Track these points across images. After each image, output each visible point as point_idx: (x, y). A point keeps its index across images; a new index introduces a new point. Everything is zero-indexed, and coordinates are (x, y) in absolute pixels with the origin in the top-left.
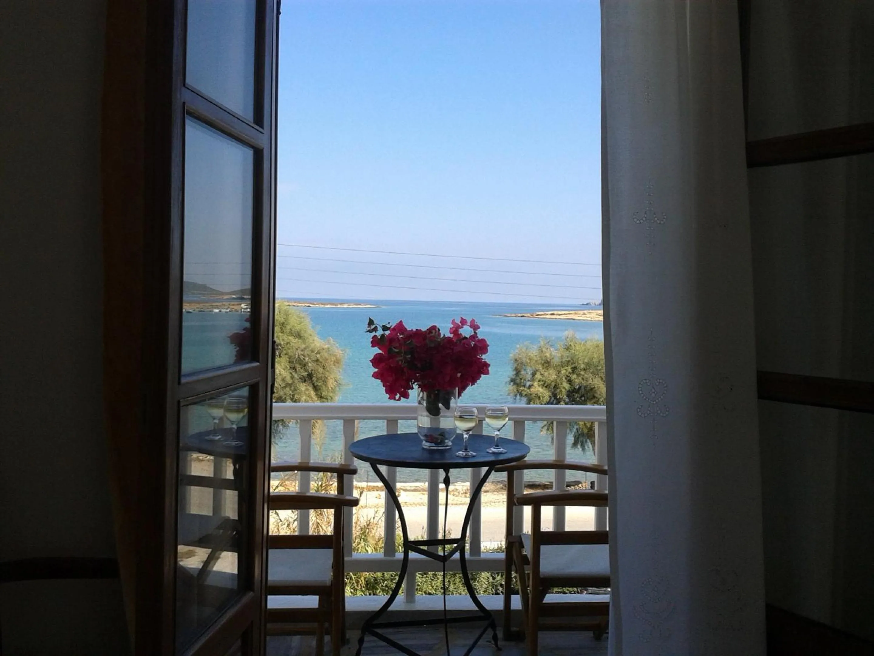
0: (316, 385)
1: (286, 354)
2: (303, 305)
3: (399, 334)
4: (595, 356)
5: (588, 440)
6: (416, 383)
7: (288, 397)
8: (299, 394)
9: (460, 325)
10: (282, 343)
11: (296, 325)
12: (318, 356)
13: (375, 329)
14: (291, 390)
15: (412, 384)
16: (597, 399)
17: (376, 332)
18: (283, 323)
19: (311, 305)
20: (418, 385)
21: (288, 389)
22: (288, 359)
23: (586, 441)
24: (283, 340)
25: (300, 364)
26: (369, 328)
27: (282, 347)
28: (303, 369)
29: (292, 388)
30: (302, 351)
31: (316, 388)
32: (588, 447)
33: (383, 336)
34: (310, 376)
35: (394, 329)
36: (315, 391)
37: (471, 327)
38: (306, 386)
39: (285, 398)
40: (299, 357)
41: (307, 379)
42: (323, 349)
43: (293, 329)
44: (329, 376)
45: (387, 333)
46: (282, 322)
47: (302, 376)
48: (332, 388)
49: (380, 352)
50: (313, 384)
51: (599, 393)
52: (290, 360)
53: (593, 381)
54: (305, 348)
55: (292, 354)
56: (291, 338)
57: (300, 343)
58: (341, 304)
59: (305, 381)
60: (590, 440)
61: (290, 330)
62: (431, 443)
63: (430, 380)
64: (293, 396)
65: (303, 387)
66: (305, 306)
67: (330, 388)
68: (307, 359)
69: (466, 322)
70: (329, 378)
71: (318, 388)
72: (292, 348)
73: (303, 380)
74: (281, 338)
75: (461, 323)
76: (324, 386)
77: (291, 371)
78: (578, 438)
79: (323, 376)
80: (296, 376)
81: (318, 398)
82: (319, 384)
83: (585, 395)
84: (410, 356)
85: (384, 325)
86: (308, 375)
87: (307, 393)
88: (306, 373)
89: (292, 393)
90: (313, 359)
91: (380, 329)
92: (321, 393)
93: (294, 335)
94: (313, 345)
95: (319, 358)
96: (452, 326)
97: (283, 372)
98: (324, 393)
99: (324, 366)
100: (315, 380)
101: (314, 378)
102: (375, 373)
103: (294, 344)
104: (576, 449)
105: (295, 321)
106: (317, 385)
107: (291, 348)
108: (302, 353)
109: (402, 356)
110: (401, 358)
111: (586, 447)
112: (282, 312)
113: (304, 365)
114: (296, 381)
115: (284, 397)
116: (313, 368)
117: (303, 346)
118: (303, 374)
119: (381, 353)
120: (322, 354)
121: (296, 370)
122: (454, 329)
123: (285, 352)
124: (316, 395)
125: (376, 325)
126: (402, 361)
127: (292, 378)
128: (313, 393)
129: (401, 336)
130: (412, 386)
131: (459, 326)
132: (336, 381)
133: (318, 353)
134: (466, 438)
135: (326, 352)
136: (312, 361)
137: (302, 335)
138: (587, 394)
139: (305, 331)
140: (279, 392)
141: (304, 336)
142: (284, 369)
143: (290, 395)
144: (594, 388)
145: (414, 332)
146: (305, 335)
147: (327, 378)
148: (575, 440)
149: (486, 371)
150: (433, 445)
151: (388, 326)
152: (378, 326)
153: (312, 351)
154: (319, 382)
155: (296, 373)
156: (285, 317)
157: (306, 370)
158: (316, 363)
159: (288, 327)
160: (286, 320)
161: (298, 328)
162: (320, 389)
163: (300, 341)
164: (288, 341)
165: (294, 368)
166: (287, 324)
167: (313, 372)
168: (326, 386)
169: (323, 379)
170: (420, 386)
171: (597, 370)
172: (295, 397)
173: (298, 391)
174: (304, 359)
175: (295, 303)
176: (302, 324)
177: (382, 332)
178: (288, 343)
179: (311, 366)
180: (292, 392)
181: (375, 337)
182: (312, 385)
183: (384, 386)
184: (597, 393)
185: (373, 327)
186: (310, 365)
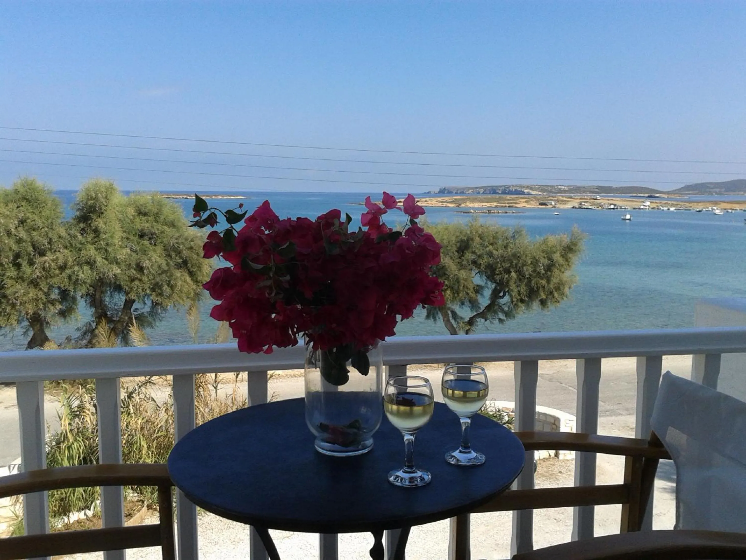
0: (191, 270)
1: (161, 243)
2: (181, 197)
3: (263, 228)
4: (445, 237)
5: (439, 312)
6: (301, 334)
7: (164, 283)
8: (175, 279)
9: (382, 207)
10: (157, 232)
11: (169, 215)
12: (192, 243)
13: (212, 220)
14: (167, 276)
15: (294, 334)
16: (447, 276)
17: (212, 226)
18: (157, 213)
19: (188, 197)
20: (308, 336)
21: (164, 275)
22: (163, 247)
23: (437, 313)
24: (158, 229)
25: (175, 252)
26: (197, 218)
27: (157, 236)
28: (178, 256)
29: (168, 274)
30: (177, 239)
31: (191, 274)
32: (439, 318)
33: (229, 232)
34: (185, 262)
35: (252, 219)
36: (190, 277)
37: (406, 211)
38: (181, 272)
39: (162, 284)
40: (173, 245)
41: (182, 265)
42: (197, 237)
43: (166, 219)
44: (204, 262)
45: (239, 226)
46: (155, 212)
47: (178, 262)
48: (207, 273)
49: (229, 265)
50: (189, 270)
51: (449, 270)
52: (166, 248)
53: (444, 260)
54: (179, 237)
55: (167, 243)
56: (165, 227)
57: (174, 232)
58: (215, 196)
59: (181, 267)
60: (440, 312)
61: (164, 220)
62: (334, 443)
63: (334, 325)
64: (169, 281)
65: (178, 273)
66: (183, 198)
67: (205, 273)
68: (181, 246)
69: (395, 202)
70: (203, 264)
71: (193, 273)
72: (167, 237)
73: (179, 266)
74: (155, 227)
75: (384, 203)
76: (198, 272)
77: (167, 259)
78: (430, 311)
79: (197, 262)
80: (171, 263)
81: (194, 282)
82: (194, 270)
83: (437, 273)
84: (288, 278)
85: (229, 210)
86: (182, 262)
87: (183, 278)
88: (181, 260)
89: (168, 280)
90: (188, 247)
91: (221, 219)
92: (197, 278)
93: (168, 224)
94: (186, 234)
95: (193, 246)
96: (366, 210)
97: (158, 259)
98: (199, 278)
99: (197, 253)
100: (190, 266)
101: (189, 264)
102: (216, 308)
103: (168, 233)
104: (429, 320)
105: (168, 211)
106: (193, 271)
107: (165, 236)
108: (176, 241)
109: (270, 278)
110: (268, 283)
111: (437, 318)
112: (155, 203)
113: (179, 253)
114: (172, 268)
115: (160, 283)
116: (187, 255)
117: (177, 235)
118: (178, 261)
119: (226, 270)
120: (195, 242)
121: (171, 257)
122: (370, 216)
123: (160, 241)
124: (192, 280)
125: (213, 211)
126: (270, 287)
127: (168, 264)
128: (188, 279)
129: (267, 232)
130: (295, 337)
131: (380, 209)
132: (211, 267)
133: (192, 241)
134: (410, 443)
135: (199, 239)
136: (186, 248)
137: (175, 224)
138: (439, 272)
139: (179, 221)
140: (156, 279)
141: (178, 225)
142: (159, 257)
143: (166, 281)
144: (445, 266)
145: (292, 224)
146: (180, 224)
147: (201, 264)
148: (427, 313)
149: (439, 298)
150: (337, 447)
151: (239, 212)
152: (217, 212)
153: (186, 239)
154: (195, 268)
155: (171, 260)
156: (158, 207)
157: (181, 258)
158: (190, 250)
159: (162, 217)
160: (160, 210)
161: (171, 217)
162: (195, 274)
163: (173, 229)
164: (163, 230)
165: (169, 256)
166: (161, 215)
167: (188, 259)
168: (200, 271)
169: (198, 265)
170: (311, 338)
171: (447, 250)
172: (172, 282)
173: (174, 277)
174: (178, 246)
175: (174, 195)
176: (176, 214)
177: (228, 226)
178: (162, 232)
179: (186, 253)
180: (168, 278)
181: (213, 235)
182: (187, 271)
183: (235, 336)
184: (447, 270)
185: (205, 215)
186: (184, 252)
